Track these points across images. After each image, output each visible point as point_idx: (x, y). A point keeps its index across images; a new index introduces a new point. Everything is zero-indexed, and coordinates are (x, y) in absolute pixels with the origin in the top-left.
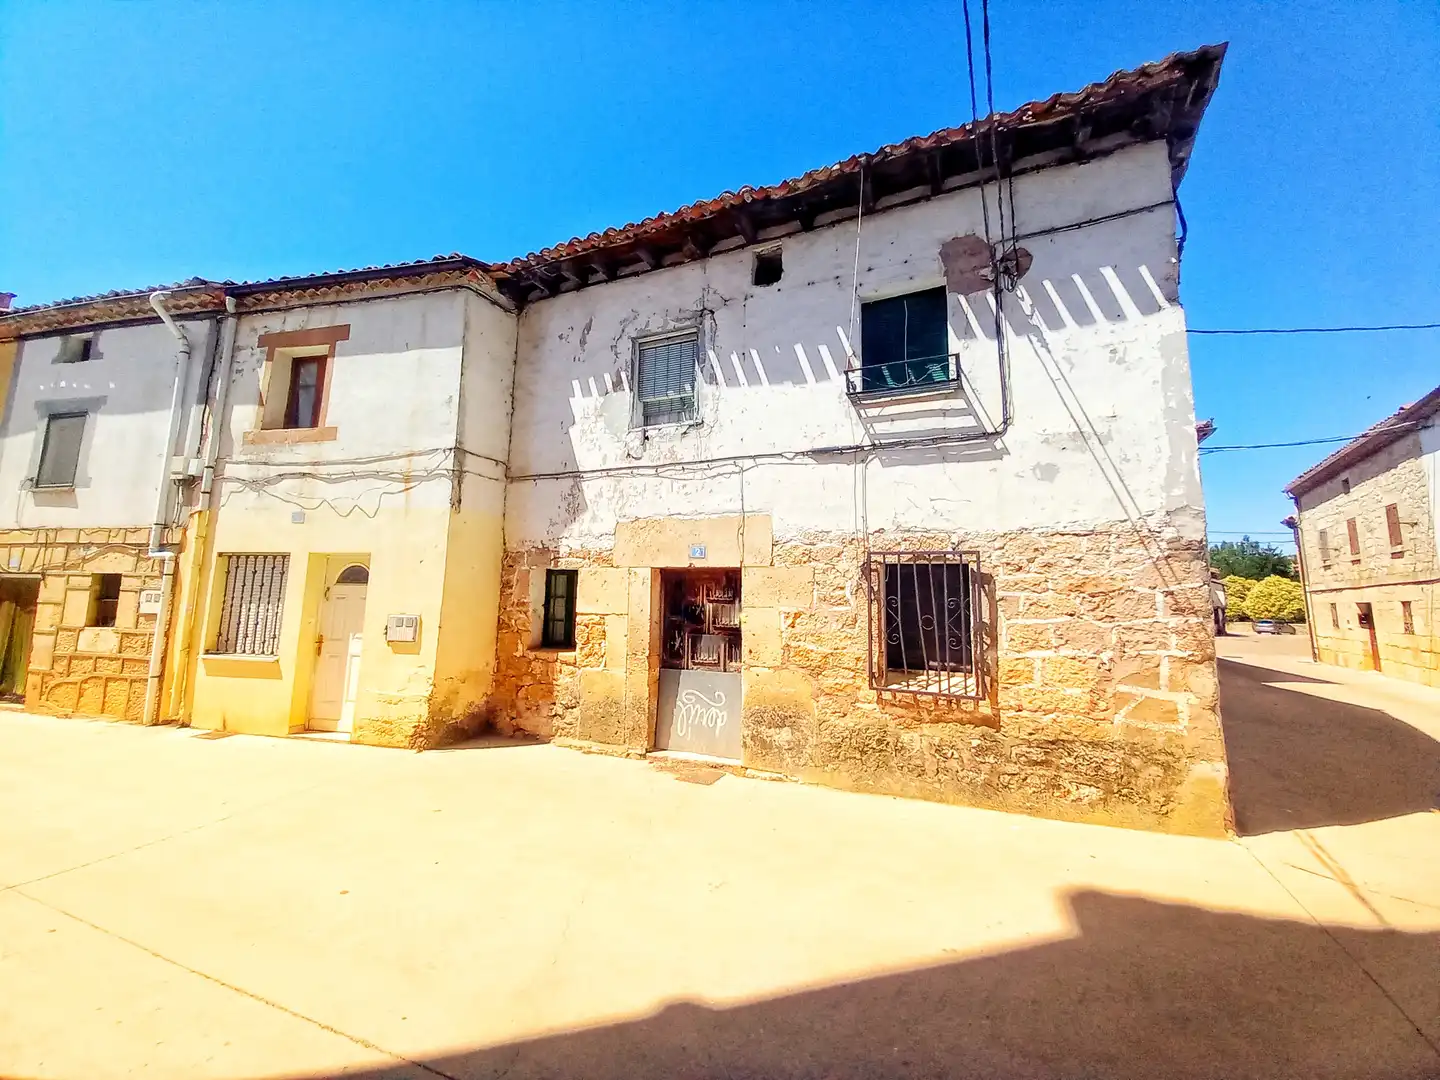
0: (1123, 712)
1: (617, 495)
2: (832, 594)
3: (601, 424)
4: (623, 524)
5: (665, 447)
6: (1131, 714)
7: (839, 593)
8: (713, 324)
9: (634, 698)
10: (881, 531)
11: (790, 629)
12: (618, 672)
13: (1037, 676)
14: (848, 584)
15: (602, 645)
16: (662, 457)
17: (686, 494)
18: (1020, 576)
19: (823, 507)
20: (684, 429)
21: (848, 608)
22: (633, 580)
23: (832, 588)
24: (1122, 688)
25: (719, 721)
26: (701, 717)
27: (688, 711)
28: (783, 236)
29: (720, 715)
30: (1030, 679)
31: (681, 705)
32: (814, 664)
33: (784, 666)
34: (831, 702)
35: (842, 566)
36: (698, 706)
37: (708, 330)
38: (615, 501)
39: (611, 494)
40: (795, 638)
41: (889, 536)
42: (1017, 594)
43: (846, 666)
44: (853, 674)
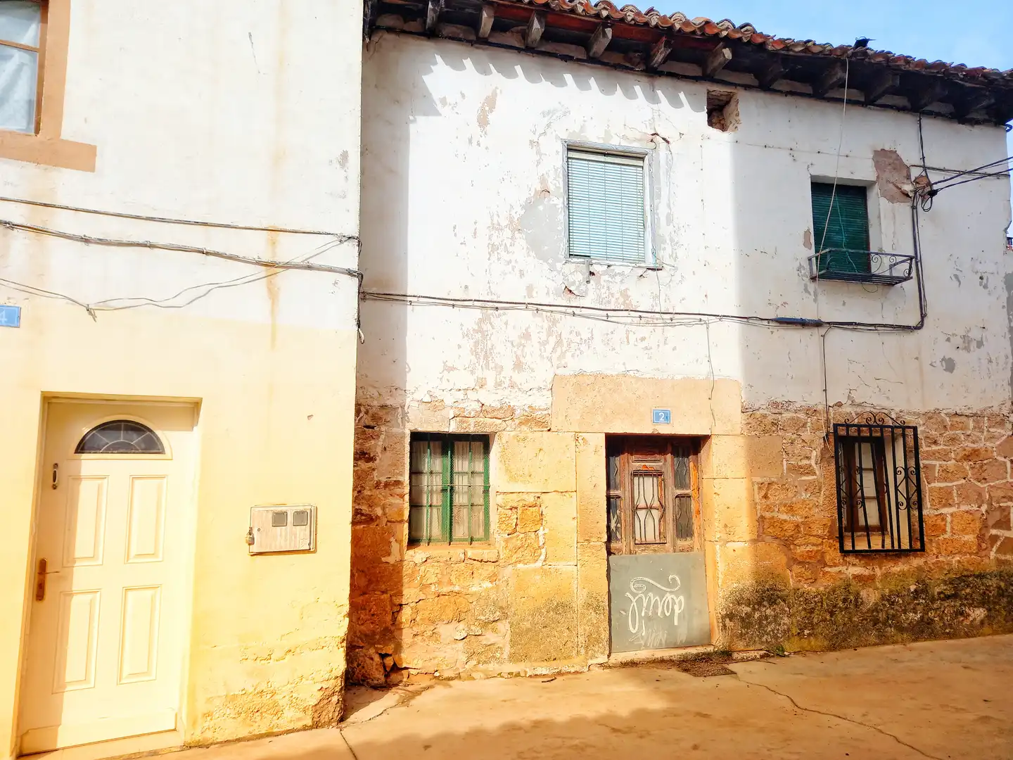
0: (994, 549)
1: (553, 340)
2: (800, 464)
3: (521, 242)
4: (563, 377)
5: (615, 289)
6: (998, 551)
7: (805, 462)
8: (670, 157)
9: (590, 595)
10: (839, 405)
11: (764, 501)
12: (567, 567)
13: (948, 529)
14: (814, 453)
15: (541, 532)
16: (613, 300)
17: (646, 348)
18: (934, 448)
19: (789, 377)
20: (640, 272)
21: (815, 477)
22: (581, 448)
23: (800, 458)
24: (994, 532)
25: (676, 607)
26: (656, 606)
27: (640, 601)
28: (739, 85)
29: (677, 601)
30: (944, 531)
31: (630, 596)
32: (787, 534)
33: (760, 539)
34: (803, 570)
35: (806, 435)
36: (651, 594)
37: (663, 162)
38: (549, 348)
39: (544, 337)
40: (769, 509)
41: (847, 409)
42: (934, 462)
43: (815, 533)
44: (820, 540)
